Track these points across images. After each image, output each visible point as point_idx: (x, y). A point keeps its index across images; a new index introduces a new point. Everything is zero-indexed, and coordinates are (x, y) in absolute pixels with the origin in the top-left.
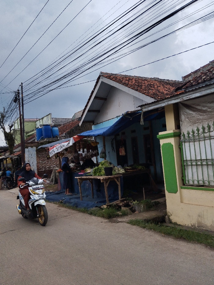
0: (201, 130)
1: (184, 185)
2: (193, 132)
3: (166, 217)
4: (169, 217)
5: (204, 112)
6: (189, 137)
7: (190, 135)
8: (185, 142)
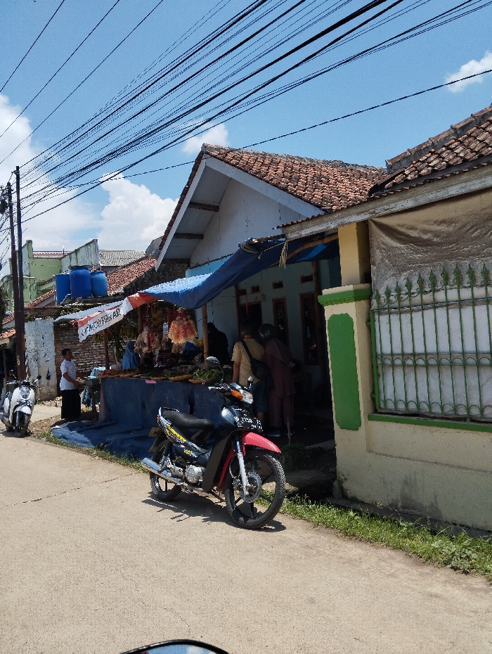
0: (416, 286)
1: (376, 412)
2: (398, 290)
3: (335, 483)
5: (425, 243)
8: (380, 314)
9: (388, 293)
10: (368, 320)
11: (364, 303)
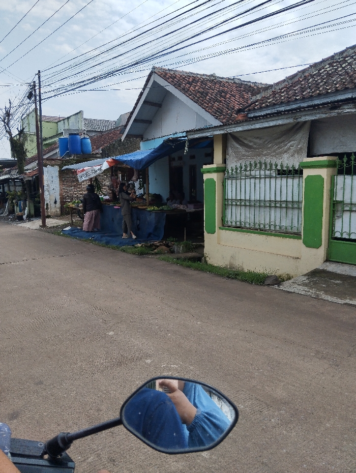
0: (244, 168)
1: (223, 226)
2: (237, 169)
3: (203, 258)
4: (205, 258)
5: (250, 147)
6: (232, 174)
7: (233, 172)
8: (228, 179)
9: (232, 170)
10: (223, 182)
11: (222, 174)
